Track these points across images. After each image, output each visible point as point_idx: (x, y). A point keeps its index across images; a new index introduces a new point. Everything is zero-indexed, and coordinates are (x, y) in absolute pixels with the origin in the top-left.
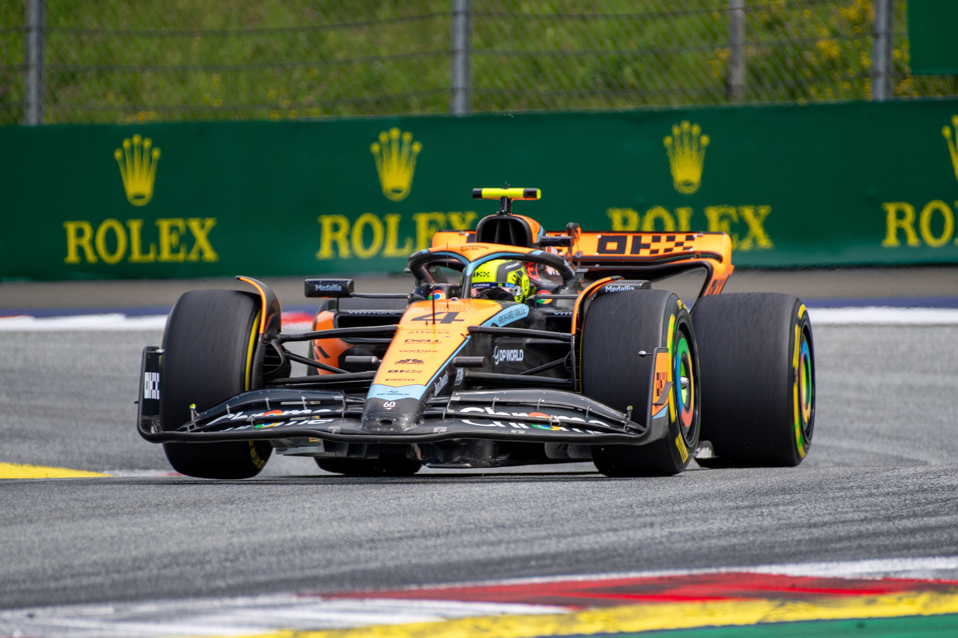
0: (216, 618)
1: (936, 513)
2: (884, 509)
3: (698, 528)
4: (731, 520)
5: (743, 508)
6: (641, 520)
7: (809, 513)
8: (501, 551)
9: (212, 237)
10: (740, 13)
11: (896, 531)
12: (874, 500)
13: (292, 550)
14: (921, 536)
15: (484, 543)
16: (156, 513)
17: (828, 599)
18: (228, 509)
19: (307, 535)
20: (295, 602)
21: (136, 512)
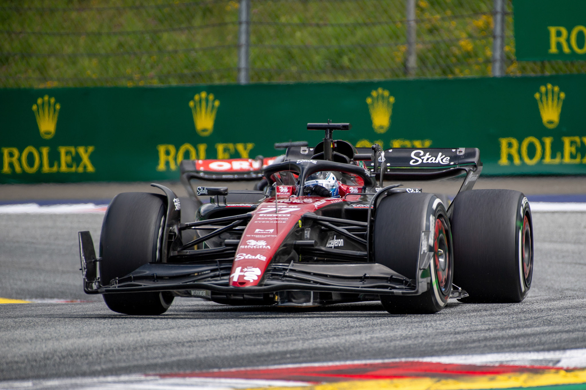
1: (530, 326)
2: (500, 323)
3: (388, 335)
4: (408, 330)
5: (415, 323)
6: (354, 329)
7: (455, 325)
8: (269, 348)
9: (92, 158)
10: (413, 24)
12: (494, 318)
13: (141, 347)
14: (522, 340)
16: (58, 325)
17: (466, 378)
18: (102, 323)
19: (151, 339)
20: (143, 379)
21: (46, 325)
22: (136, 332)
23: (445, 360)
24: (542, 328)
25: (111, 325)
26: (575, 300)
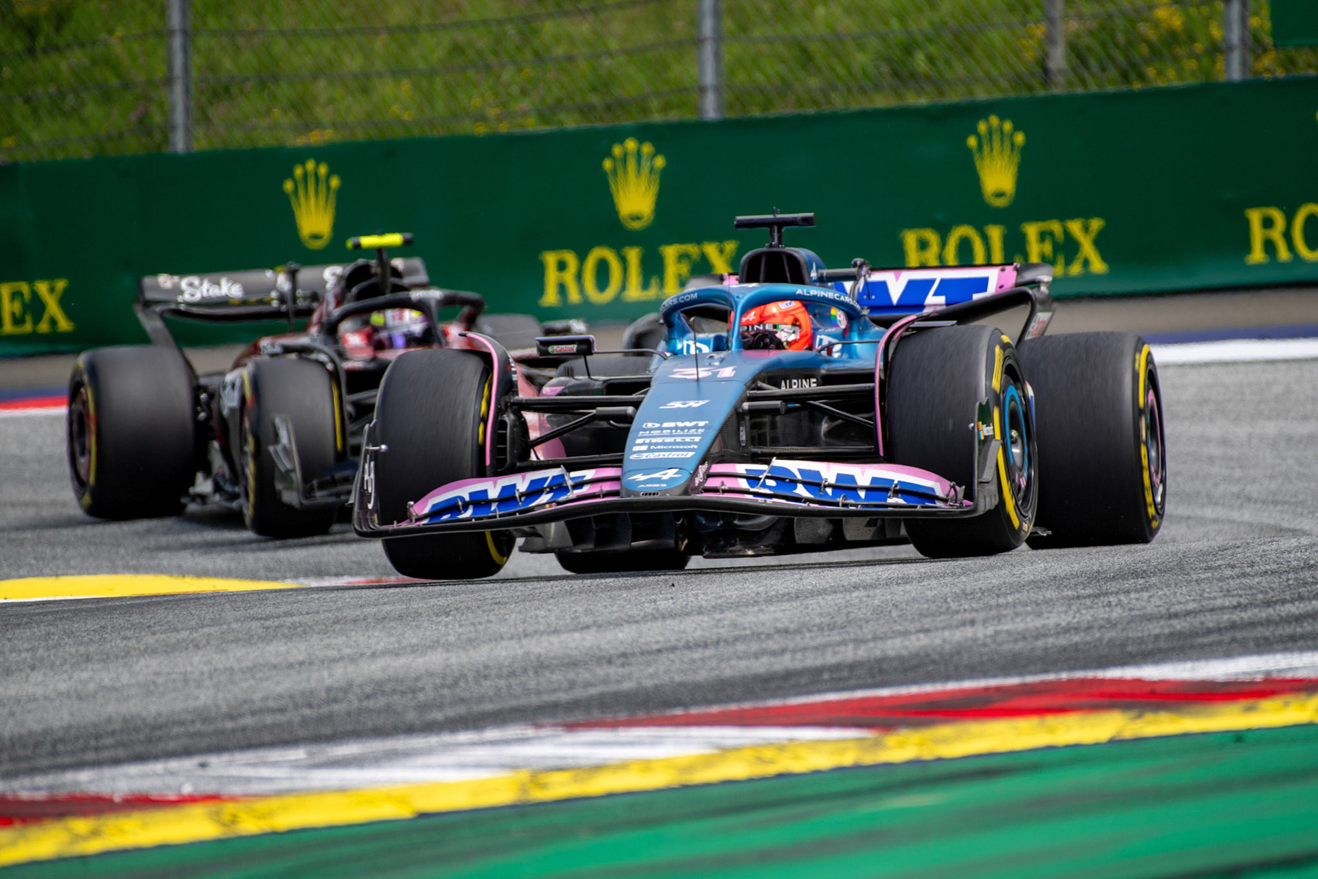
0: (433, 760)
2: (1262, 592)
3: (1031, 625)
4: (1071, 613)
5: (1085, 598)
6: (959, 617)
7: (1168, 601)
8: (785, 663)
11: (1277, 619)
12: (1248, 581)
13: (525, 671)
14: (1309, 624)
15: (764, 652)
16: (353, 630)
17: (1197, 708)
18: (443, 623)
19: (543, 652)
20: (531, 736)
21: (328, 631)
22: (512, 638)
23: (1151, 672)
25: (461, 626)
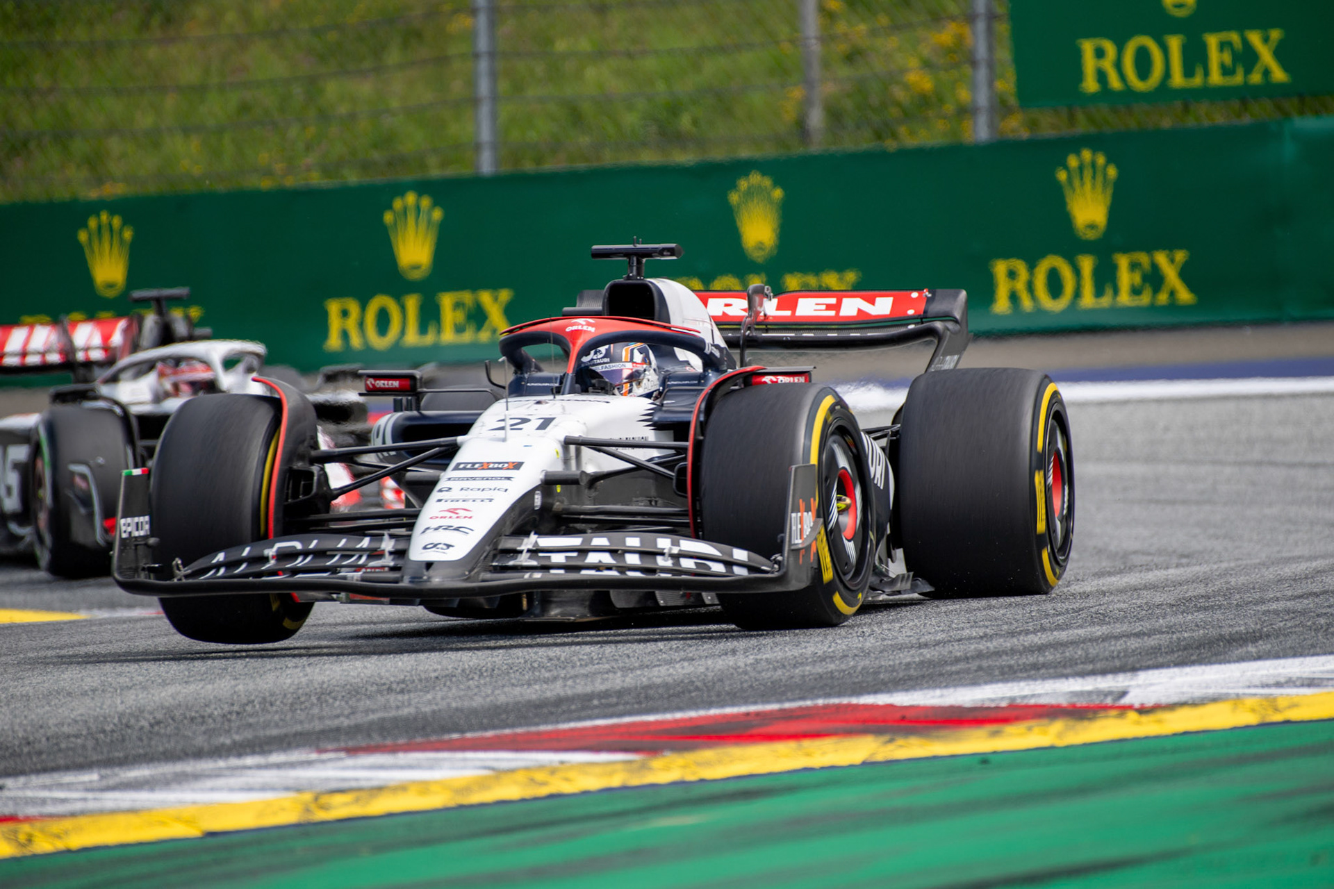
1: (1067, 626)
3: (789, 654)
7: (918, 631)
10: (814, 44)
13: (309, 696)
14: (1051, 654)
17: (943, 732)
20: (314, 759)
23: (901, 699)
24: (1089, 629)
26: (1150, 572)
